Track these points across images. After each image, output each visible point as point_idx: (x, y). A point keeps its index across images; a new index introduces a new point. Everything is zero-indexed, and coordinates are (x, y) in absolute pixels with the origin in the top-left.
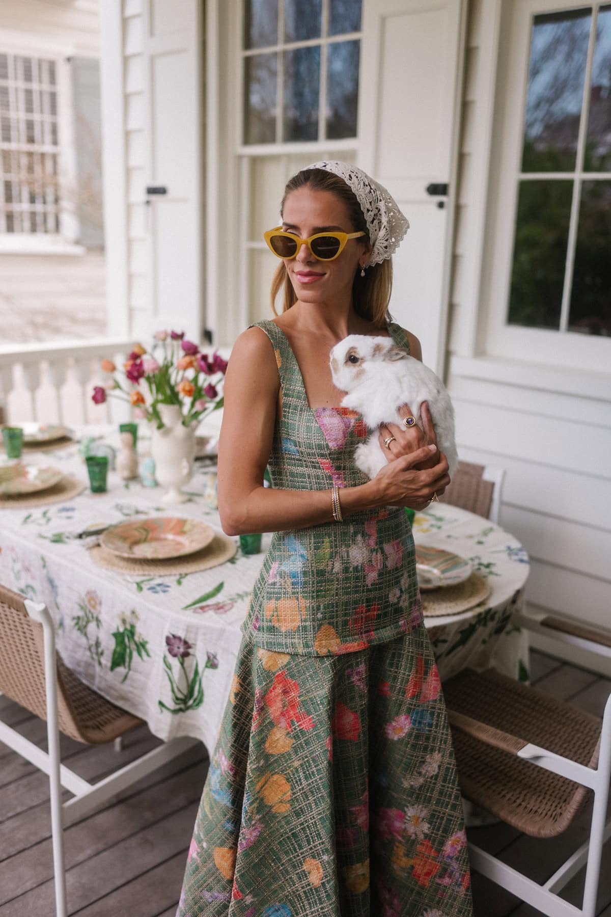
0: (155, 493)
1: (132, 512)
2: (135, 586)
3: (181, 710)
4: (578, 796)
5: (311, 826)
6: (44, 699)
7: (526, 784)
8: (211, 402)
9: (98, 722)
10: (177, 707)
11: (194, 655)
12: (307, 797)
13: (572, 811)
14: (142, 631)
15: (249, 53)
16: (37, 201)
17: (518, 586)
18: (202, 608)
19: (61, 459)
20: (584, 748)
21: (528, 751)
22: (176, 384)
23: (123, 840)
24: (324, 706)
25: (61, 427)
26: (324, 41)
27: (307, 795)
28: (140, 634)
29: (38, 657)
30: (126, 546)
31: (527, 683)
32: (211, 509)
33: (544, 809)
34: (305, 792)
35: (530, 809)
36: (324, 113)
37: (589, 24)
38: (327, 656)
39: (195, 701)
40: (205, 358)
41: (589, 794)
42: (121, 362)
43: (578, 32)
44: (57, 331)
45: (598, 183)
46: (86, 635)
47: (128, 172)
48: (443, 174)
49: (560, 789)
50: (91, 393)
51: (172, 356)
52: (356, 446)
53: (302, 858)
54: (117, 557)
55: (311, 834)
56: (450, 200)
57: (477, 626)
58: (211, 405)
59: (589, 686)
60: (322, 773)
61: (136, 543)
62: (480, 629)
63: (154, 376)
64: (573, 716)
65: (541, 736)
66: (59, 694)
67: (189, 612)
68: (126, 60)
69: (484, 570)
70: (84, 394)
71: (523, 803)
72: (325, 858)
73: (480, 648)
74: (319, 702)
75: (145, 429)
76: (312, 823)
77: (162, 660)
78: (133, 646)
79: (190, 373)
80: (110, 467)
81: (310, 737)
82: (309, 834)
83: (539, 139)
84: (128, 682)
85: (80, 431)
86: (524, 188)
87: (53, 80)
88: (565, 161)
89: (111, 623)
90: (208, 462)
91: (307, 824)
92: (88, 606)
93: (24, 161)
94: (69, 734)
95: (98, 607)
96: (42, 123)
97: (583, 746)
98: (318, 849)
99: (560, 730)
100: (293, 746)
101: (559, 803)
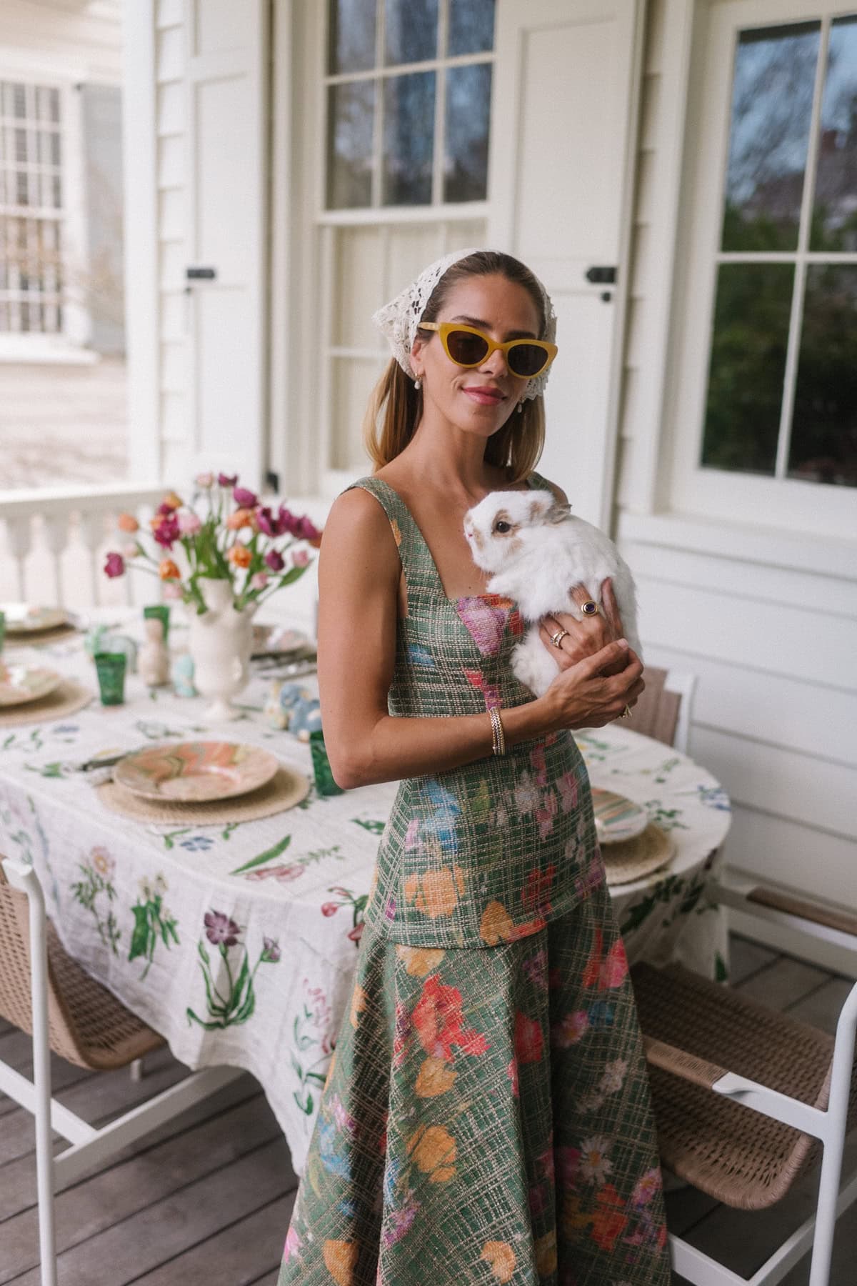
0: (193, 705)
1: (159, 732)
2: (163, 840)
3: (218, 1025)
4: (800, 1150)
5: (492, 1194)
6: (29, 1004)
7: (724, 1132)
8: (275, 575)
9: (107, 1038)
10: (214, 1020)
11: (242, 944)
12: (483, 1152)
13: (791, 1170)
14: (172, 907)
15: (336, 80)
16: (30, 286)
17: (714, 843)
18: (259, 873)
19: (58, 656)
20: (809, 1079)
21: (727, 1084)
22: (226, 550)
23: (142, 1210)
24: (501, 1017)
25: (61, 610)
26: (441, 64)
27: (484, 1151)
28: (168, 911)
29: (21, 942)
30: (150, 782)
31: (725, 984)
32: (274, 729)
33: (751, 1168)
34: (479, 1146)
35: (730, 1168)
36: (441, 165)
37: (819, 43)
38: (497, 946)
39: (240, 1011)
40: (266, 512)
41: (816, 1147)
42: (147, 517)
43: (803, 54)
44: (56, 472)
45: (832, 267)
46: (93, 909)
47: (161, 246)
48: (610, 254)
49: (774, 1139)
50: (103, 562)
51: (220, 509)
52: (513, 647)
53: (479, 1242)
54: (138, 798)
55: (492, 1206)
56: (618, 290)
57: (655, 901)
58: (275, 581)
59: (817, 988)
60: (505, 1115)
61: (165, 778)
62: (659, 906)
63: (194, 537)
64: (795, 1033)
65: (747, 1060)
66: (51, 997)
67: (241, 879)
68: (159, 89)
69: (666, 821)
70: (94, 563)
71: (721, 1159)
72: (518, 1237)
73: (659, 932)
74: (493, 1013)
75: (181, 614)
76: (494, 1189)
77: (196, 949)
78: (158, 928)
79: (246, 535)
80: (129, 667)
81: (484, 1065)
82: (488, 1206)
83: (747, 204)
84: (148, 979)
85: (87, 616)
86: (725, 274)
87: (55, 115)
88: (782, 236)
89: (129, 894)
90: (270, 662)
91: (484, 1192)
92: (96, 870)
93: (13, 230)
94: (65, 1056)
95: (109, 870)
96: (40, 177)
97: (807, 1076)
98: (506, 1226)
99: (775, 1052)
100: (456, 1082)
101: (772, 1160)
